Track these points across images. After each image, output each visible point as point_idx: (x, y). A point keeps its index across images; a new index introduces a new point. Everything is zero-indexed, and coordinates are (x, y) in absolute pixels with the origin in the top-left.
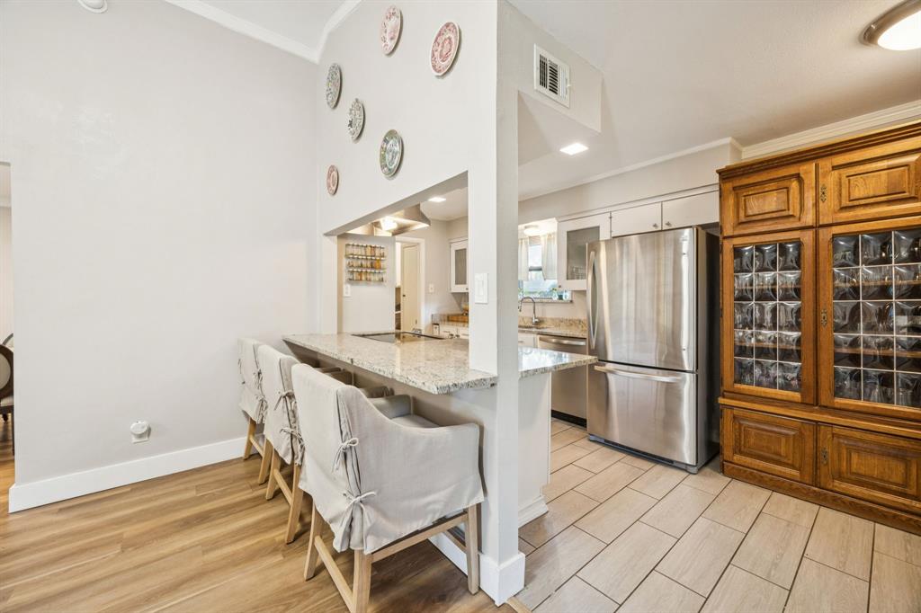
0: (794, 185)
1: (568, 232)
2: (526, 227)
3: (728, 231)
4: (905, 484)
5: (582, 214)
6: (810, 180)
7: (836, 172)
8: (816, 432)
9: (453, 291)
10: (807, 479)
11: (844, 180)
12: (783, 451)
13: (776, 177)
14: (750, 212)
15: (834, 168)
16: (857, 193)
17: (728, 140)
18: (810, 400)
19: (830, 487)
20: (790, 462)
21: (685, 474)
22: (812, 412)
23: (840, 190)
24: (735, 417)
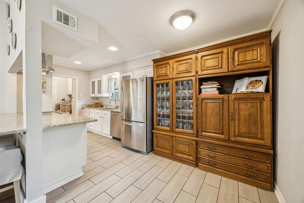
0: (168, 66)
1: (123, 77)
2: (112, 75)
3: (155, 79)
4: (189, 152)
5: (125, 71)
6: (171, 64)
7: (176, 63)
8: (172, 139)
9: (91, 96)
10: (171, 154)
11: (178, 65)
12: (166, 145)
13: (164, 63)
14: (159, 74)
15: (176, 62)
16: (180, 70)
17: (159, 51)
18: (171, 130)
19: (175, 155)
20: (167, 148)
21: (143, 155)
22: (172, 133)
23: (177, 69)
24: (156, 136)
